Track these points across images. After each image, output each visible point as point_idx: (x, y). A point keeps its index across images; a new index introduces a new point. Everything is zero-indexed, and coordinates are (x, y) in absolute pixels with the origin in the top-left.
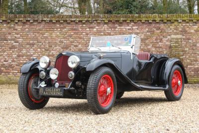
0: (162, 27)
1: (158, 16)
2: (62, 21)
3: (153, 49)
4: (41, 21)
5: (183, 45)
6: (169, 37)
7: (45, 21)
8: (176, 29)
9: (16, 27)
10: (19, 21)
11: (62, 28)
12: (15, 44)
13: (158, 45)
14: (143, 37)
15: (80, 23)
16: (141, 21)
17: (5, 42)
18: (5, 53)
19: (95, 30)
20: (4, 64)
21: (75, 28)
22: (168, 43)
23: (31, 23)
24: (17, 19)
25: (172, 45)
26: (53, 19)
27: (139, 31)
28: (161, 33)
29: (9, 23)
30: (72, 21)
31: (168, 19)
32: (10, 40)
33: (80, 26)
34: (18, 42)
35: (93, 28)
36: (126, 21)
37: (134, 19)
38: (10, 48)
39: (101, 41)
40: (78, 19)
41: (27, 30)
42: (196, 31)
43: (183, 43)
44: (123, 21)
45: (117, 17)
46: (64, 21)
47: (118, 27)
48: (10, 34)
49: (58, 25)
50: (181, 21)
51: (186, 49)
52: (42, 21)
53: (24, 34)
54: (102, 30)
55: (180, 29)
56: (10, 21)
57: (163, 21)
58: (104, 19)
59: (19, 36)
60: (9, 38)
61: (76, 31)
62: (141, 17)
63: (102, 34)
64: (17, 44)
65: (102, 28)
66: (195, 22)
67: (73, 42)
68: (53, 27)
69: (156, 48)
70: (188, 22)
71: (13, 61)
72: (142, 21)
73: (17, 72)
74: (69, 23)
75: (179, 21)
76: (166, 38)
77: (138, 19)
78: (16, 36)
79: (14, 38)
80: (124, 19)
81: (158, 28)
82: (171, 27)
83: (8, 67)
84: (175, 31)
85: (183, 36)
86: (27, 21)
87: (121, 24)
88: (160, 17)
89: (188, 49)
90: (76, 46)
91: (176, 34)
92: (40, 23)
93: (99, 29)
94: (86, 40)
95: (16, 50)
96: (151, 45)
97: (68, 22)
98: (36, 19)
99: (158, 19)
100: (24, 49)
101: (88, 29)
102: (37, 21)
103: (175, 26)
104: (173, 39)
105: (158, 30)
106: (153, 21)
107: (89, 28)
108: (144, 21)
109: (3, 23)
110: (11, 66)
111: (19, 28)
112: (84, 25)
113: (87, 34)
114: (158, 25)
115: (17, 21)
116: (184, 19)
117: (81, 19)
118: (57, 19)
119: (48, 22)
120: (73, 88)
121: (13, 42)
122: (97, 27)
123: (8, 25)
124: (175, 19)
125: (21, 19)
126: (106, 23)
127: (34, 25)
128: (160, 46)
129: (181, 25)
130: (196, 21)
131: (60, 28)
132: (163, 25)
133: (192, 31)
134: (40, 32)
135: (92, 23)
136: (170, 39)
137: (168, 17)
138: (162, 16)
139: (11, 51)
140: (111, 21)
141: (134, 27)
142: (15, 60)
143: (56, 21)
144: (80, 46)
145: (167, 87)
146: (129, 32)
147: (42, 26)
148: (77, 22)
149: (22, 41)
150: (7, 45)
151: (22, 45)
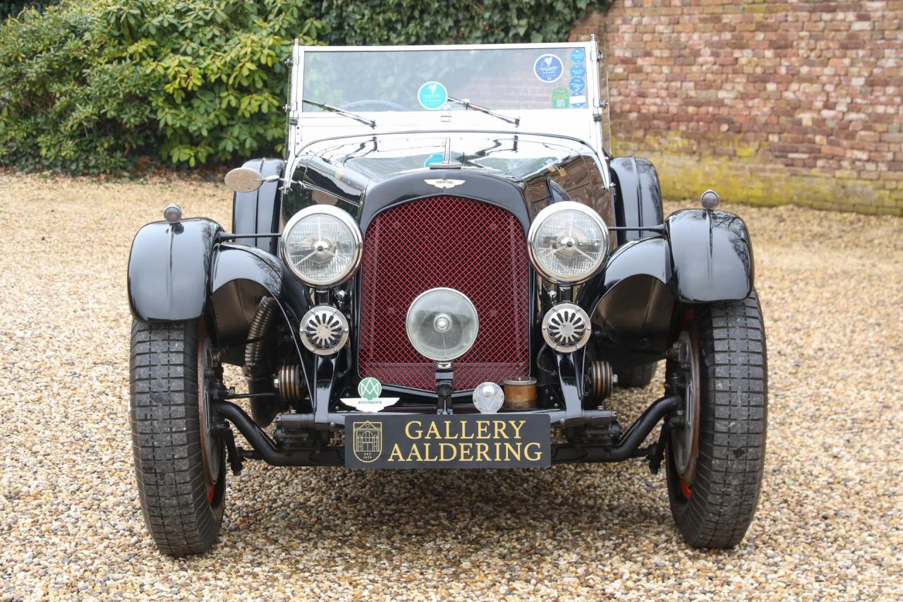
12: (858, 26)
17: (827, 16)
18: (828, 71)
20: (824, 120)
34: (868, 18)
38: (844, 47)
64: (865, 25)
71: (853, 107)
73: (864, 156)
83: (837, 136)
95: (861, 53)
100: (887, 52)
110: (844, 130)
121: (851, 16)
139: (847, 61)
142: (859, 101)
149: (884, 10)
150: (833, 33)
151: (883, 31)
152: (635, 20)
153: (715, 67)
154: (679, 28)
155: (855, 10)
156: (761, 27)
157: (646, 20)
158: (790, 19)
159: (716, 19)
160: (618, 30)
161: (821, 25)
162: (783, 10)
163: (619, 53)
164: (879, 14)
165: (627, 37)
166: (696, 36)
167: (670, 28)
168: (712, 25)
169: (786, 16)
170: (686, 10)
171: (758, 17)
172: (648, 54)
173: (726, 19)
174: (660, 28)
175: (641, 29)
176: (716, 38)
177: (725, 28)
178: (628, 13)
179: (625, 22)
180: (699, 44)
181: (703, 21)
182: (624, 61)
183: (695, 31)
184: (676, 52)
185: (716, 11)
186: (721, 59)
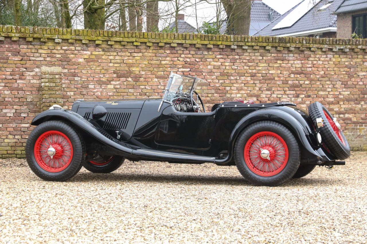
0: (23, 51)
1: (16, 29)
3: (6, 92)
5: (64, 86)
6: (37, 70)
8: (51, 55)
13: (16, 85)
22: (35, 81)
25: (43, 84)
28: (22, 62)
31: (35, 36)
42: (88, 60)
43: (63, 81)
50: (60, 41)
51: (68, 93)
55: (58, 56)
57: (25, 38)
66: (86, 44)
69: (12, 89)
70: (72, 44)
75: (57, 41)
76: (32, 71)
81: (17, 53)
82: (40, 51)
84: (48, 59)
85: (64, 68)
88: (20, 32)
89: (72, 93)
91: (51, 64)
96: (3, 84)
99: (15, 36)
103: (48, 49)
104: (45, 73)
105: (16, 55)
106: (5, 37)
114: (15, 46)
116: (65, 37)
124: (49, 36)
128: (21, 85)
129: (59, 48)
130: (87, 42)
132: (25, 47)
133: (81, 60)
136: (39, 74)
137: (34, 32)
138: (23, 30)
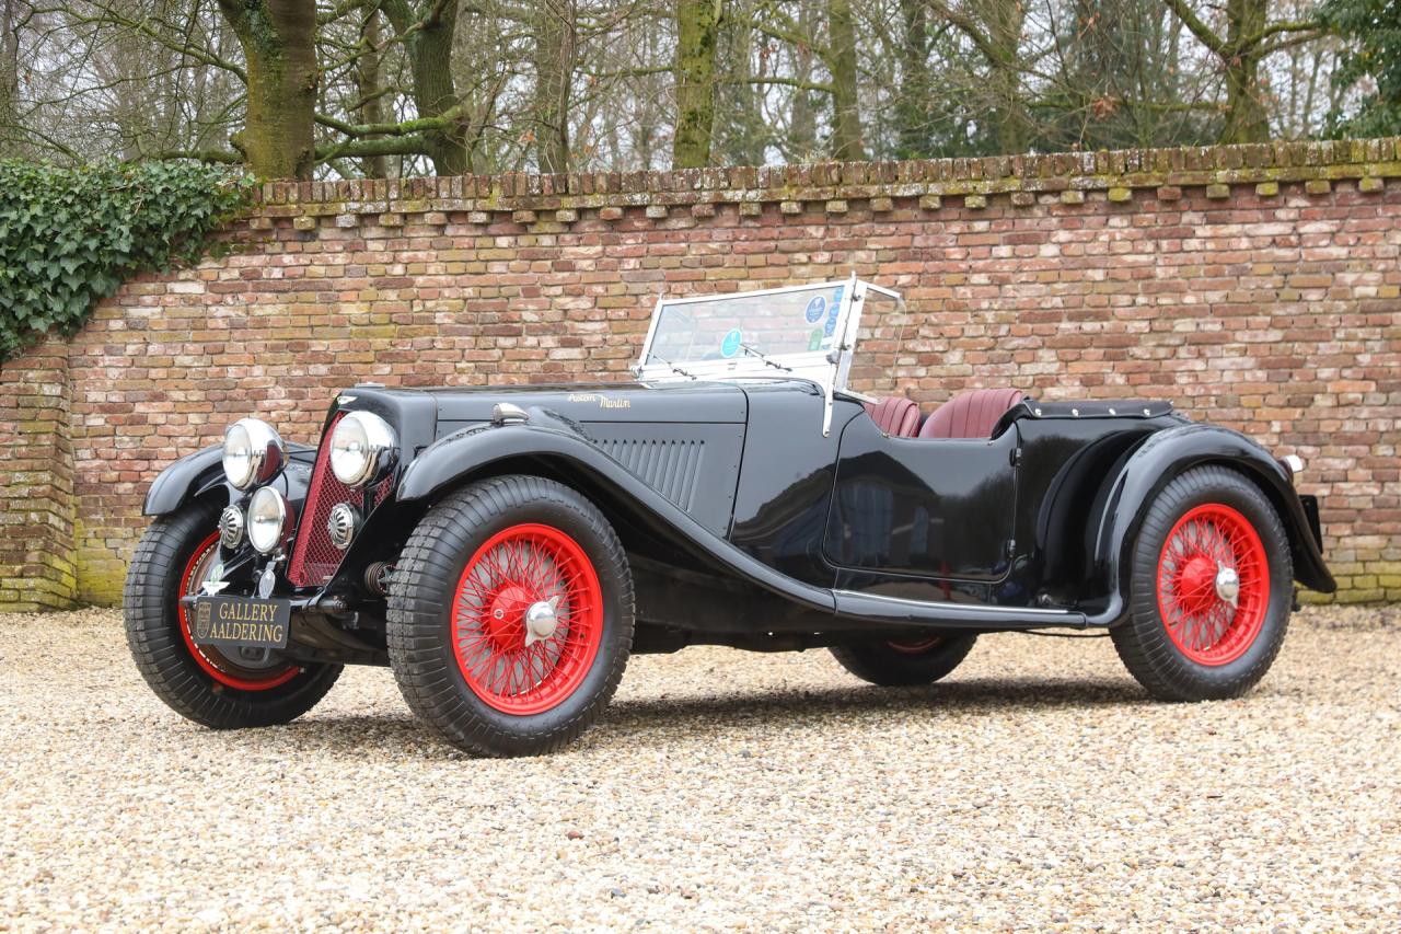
2: (841, 206)
4: (708, 210)
7: (735, 205)
9: (570, 251)
10: (581, 212)
11: (842, 246)
12: (561, 354)
14: (1372, 291)
15: (954, 212)
16: (1355, 181)
17: (502, 341)
19: (1048, 250)
21: (918, 242)
23: (656, 220)
24: (568, 202)
26: (784, 193)
27: (1343, 252)
29: (524, 227)
30: (899, 202)
32: (533, 331)
33: (956, 228)
34: (579, 344)
35: (1035, 239)
36: (1250, 186)
37: (1304, 173)
39: (1088, 326)
40: (934, 189)
41: (632, 263)
44: (1233, 186)
45: (1189, 162)
46: (851, 202)
47: (1204, 231)
48: (531, 292)
49: (816, 232)
52: (719, 205)
53: (616, 289)
54: (1097, 249)
56: (527, 216)
58: (1102, 182)
59: (585, 303)
60: (528, 316)
61: (932, 265)
62: (1357, 155)
63: (1099, 275)
64: (575, 353)
65: (1095, 238)
67: (913, 335)
68: (784, 244)
72: (1363, 186)
74: (882, 216)
77: (1330, 173)
78: (568, 302)
79: (554, 315)
80: (1237, 174)
86: (628, 209)
87: (1219, 207)
90: (929, 360)
92: (702, 218)
93: (1074, 249)
94: (990, 317)
97: (877, 205)
98: (680, 197)
101: (1005, 251)
102: (688, 206)
107: (1011, 241)
108: (1377, 184)
109: (493, 229)
111: (584, 254)
112: (980, 226)
113: (1001, 282)
115: (571, 216)
117: (953, 188)
118: (808, 193)
119: (755, 209)
120: (333, 602)
121: (549, 341)
122: (1063, 236)
123: (524, 241)
125: (590, 202)
126: (1118, 207)
127: (672, 235)
131: (828, 248)
134: (712, 274)
135: (1026, 207)
140: (1153, 190)
141: (1309, 228)
143: (805, 204)
144: (955, 357)
145: (1115, 605)
146: (1276, 261)
147: (717, 238)
148: (936, 204)
149: (605, 333)
150: (518, 364)
151: (604, 360)
152: (131, 349)
153: (295, 413)
154: (224, 359)
155: (555, 333)
156: (384, 356)
157: (153, 349)
158: (439, 345)
159: (297, 346)
160: (95, 363)
161: (497, 353)
162: (427, 333)
163: (95, 396)
164: (599, 338)
165: (113, 373)
166: (258, 371)
167: (206, 359)
168: (290, 354)
169: (433, 341)
170: (237, 334)
171: (381, 343)
172: (159, 397)
173: (317, 346)
174: (187, 360)
175: (145, 361)
176: (299, 373)
177: (316, 358)
178: (117, 338)
179: (109, 351)
180: (265, 382)
181: (274, 349)
182: (108, 408)
183: (256, 361)
184: (218, 394)
185: (297, 335)
186: (308, 402)
